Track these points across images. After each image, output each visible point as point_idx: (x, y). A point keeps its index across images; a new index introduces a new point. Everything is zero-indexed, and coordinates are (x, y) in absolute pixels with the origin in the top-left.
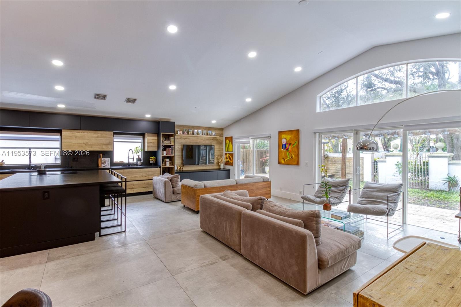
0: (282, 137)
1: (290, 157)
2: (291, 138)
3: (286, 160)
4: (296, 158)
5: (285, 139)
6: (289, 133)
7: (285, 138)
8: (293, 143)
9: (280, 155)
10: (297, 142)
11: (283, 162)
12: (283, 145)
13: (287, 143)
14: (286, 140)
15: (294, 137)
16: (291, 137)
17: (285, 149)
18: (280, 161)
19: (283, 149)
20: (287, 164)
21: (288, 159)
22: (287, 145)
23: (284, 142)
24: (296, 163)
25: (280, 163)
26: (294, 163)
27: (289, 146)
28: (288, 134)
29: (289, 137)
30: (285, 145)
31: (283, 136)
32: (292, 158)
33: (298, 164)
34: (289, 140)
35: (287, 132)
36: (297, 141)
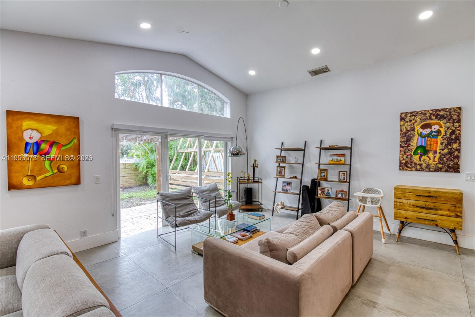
0: (22, 125)
1: (56, 171)
2: (55, 132)
3: (38, 178)
4: (75, 171)
5: (35, 132)
6: (53, 120)
7: (37, 130)
8: (62, 141)
9: (17, 167)
10: (75, 141)
11: (26, 182)
12: (27, 144)
13: (43, 141)
14: (41, 133)
15: (68, 130)
16: (57, 129)
17: (36, 154)
18: (15, 182)
19: (25, 153)
20: (47, 184)
21: (51, 173)
22: (44, 146)
23: (30, 138)
24: (74, 180)
25: (11, 187)
26: (68, 182)
27: (51, 146)
28: (47, 123)
29: (49, 129)
30: (38, 144)
31: (26, 124)
32: (60, 171)
33: (78, 182)
34: (50, 135)
35: (42, 118)
36: (75, 138)
